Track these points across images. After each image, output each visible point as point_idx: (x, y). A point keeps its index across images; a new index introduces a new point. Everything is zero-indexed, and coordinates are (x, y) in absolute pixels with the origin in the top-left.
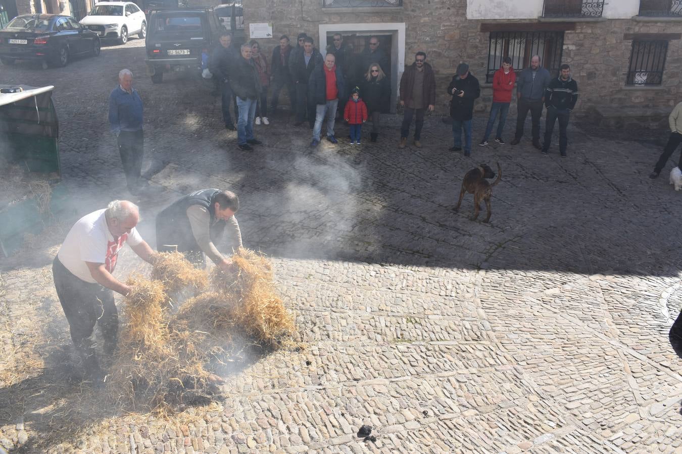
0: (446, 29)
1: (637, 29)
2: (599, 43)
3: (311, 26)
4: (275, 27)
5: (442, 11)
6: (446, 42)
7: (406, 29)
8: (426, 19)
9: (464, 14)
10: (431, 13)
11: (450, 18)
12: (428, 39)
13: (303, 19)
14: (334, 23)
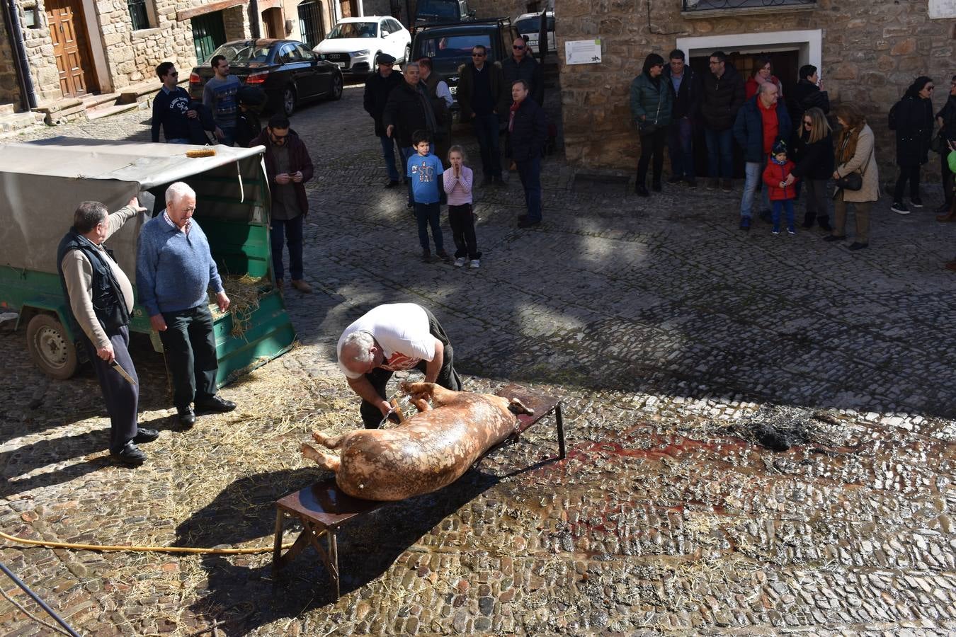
0: (892, 37)
3: (664, 40)
4: (605, 46)
5: (884, 8)
6: (892, 59)
7: (823, 39)
8: (858, 21)
9: (925, 10)
10: (866, 12)
11: (899, 18)
12: (860, 54)
13: (650, 31)
14: (701, 35)
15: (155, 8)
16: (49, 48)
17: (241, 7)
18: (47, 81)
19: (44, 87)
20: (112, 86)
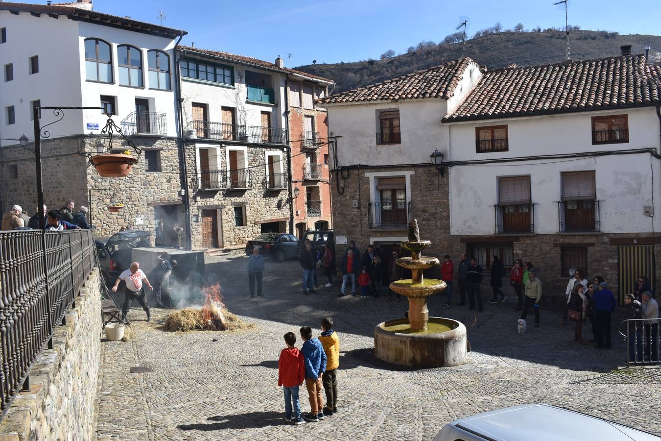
0: (440, 241)
1: (561, 240)
2: (537, 249)
3: (366, 238)
5: (436, 231)
6: (440, 248)
8: (428, 235)
9: (449, 232)
10: (430, 232)
11: (441, 234)
13: (362, 235)
14: (378, 237)
15: (246, 219)
16: (200, 230)
17: (286, 221)
18: (197, 241)
19: (196, 243)
20: (223, 246)
